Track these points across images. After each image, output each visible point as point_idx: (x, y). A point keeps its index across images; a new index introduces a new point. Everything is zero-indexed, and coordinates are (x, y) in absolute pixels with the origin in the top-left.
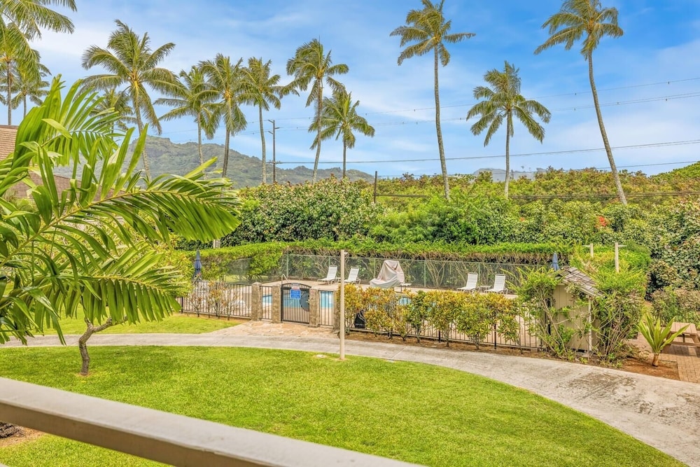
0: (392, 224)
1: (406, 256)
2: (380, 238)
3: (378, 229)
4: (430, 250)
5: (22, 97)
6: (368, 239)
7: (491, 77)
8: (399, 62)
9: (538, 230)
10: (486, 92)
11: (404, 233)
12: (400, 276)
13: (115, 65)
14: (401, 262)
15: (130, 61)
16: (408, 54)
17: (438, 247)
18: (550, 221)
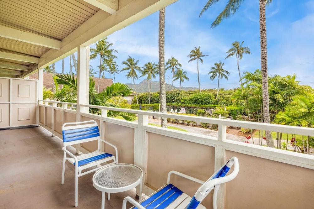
0: (185, 100)
1: (188, 107)
2: (183, 103)
3: (182, 101)
4: (193, 106)
5: (114, 72)
6: (180, 103)
7: (216, 65)
8: (189, 62)
9: (218, 102)
10: (214, 68)
11: (188, 102)
12: (184, 111)
13: (128, 65)
14: (185, 109)
15: (131, 64)
16: (191, 60)
17: (195, 105)
18: (221, 100)
